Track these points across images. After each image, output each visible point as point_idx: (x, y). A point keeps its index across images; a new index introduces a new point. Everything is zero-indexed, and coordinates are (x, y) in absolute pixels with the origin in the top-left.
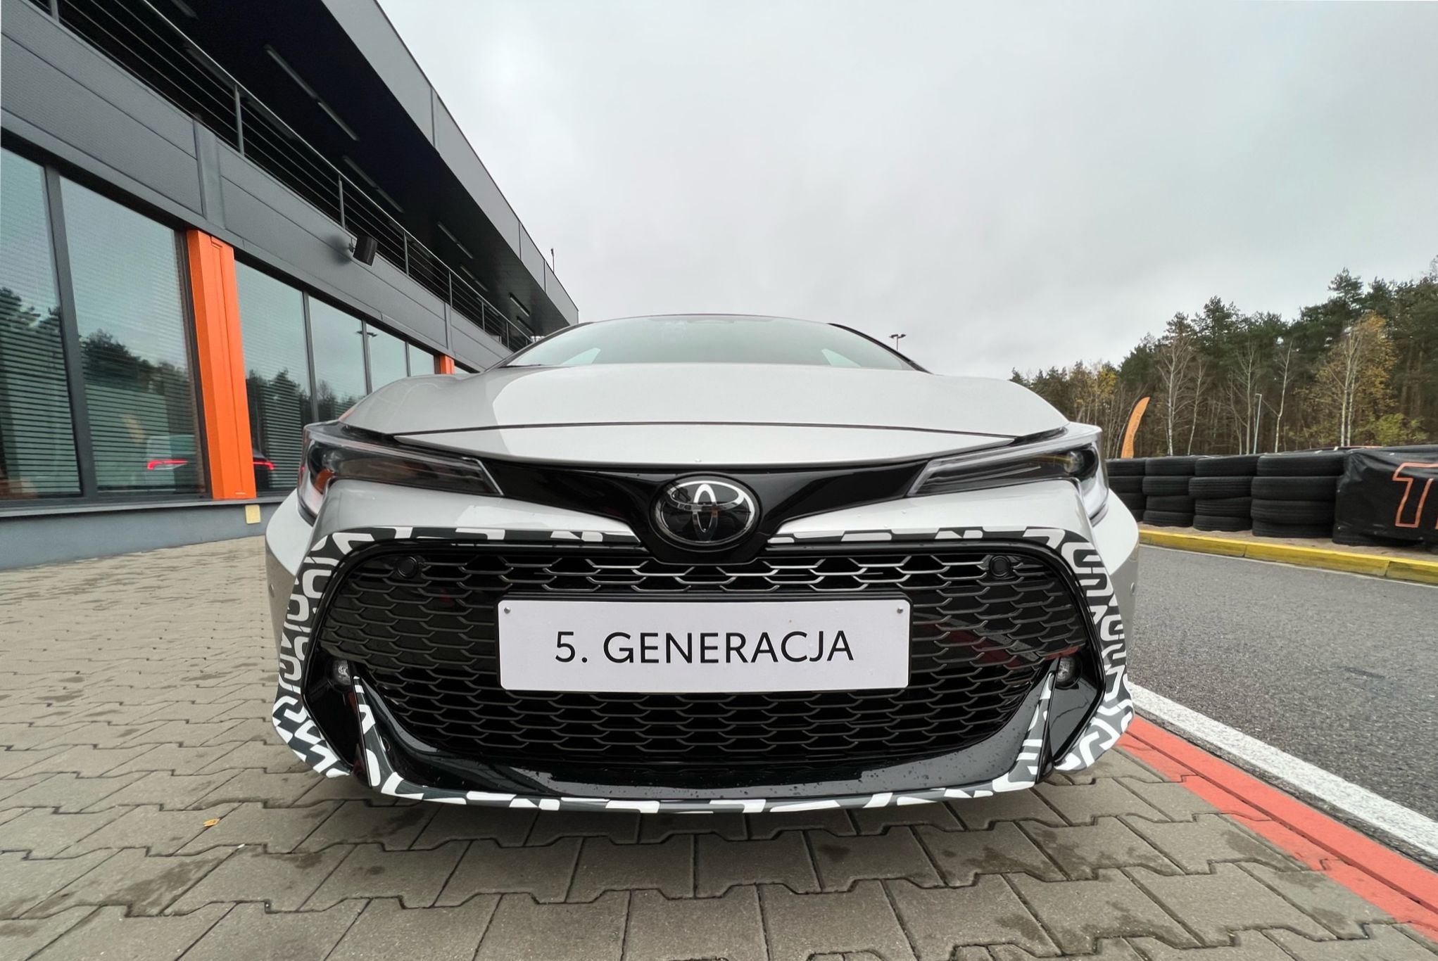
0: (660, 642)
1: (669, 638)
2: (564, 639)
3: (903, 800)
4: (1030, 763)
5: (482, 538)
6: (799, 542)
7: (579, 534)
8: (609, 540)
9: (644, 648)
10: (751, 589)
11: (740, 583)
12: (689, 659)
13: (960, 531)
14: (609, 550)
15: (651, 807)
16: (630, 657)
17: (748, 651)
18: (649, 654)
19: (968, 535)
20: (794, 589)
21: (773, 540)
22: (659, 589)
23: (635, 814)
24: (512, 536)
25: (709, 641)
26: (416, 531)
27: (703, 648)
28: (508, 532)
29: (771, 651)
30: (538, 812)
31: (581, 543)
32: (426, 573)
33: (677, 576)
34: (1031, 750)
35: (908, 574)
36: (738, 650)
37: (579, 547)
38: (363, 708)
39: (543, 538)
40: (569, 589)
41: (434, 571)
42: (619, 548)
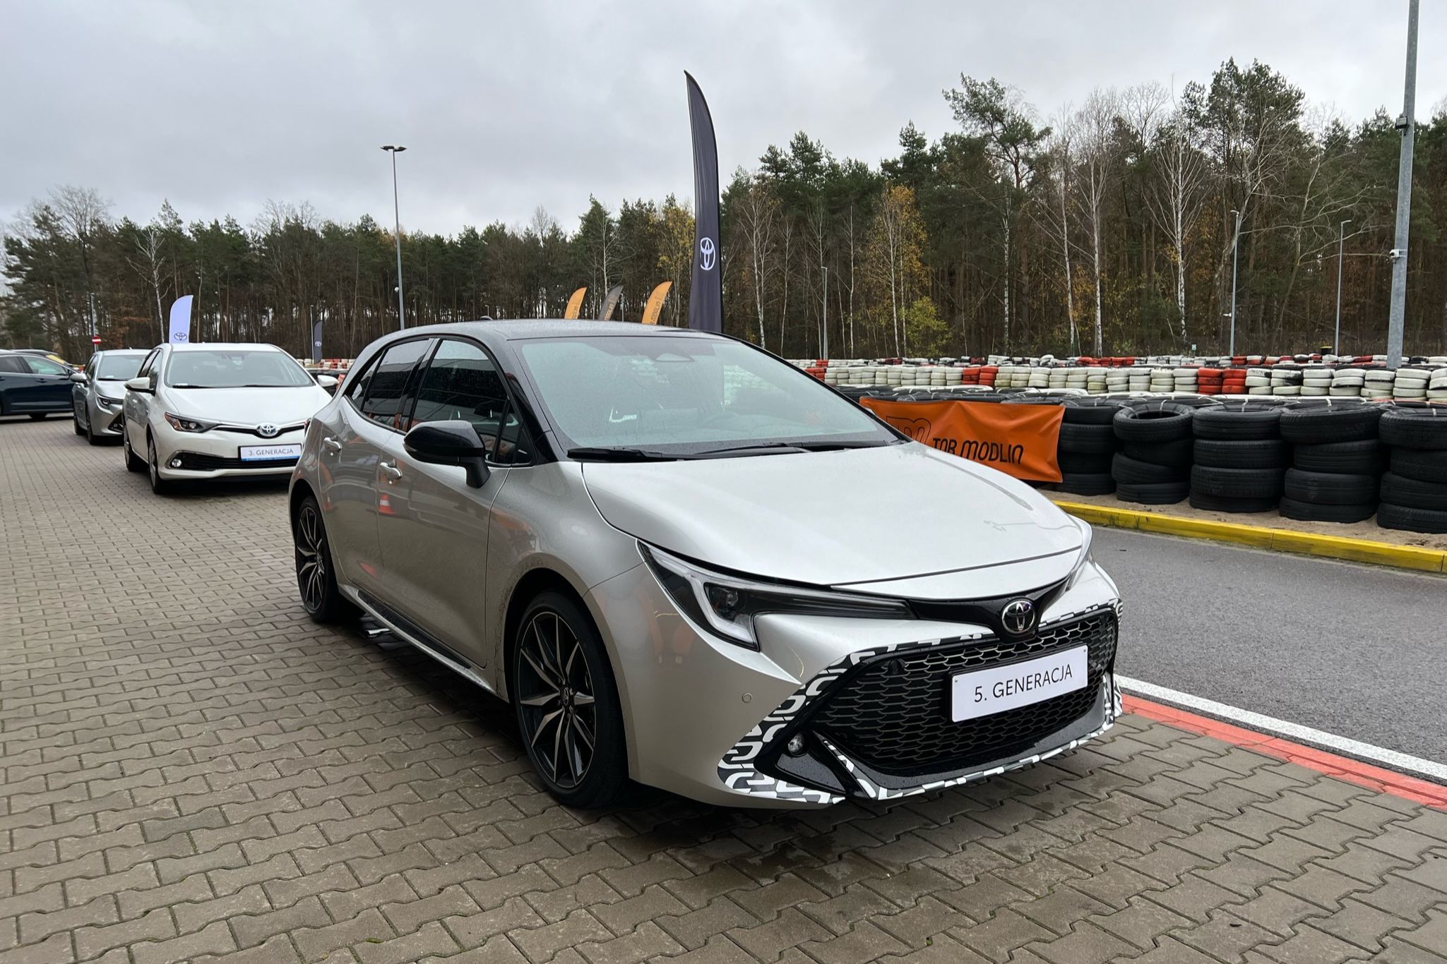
0: (1012, 684)
1: (1017, 681)
2: (979, 691)
4: (1109, 715)
5: (929, 645)
6: (1048, 624)
7: (972, 636)
8: (984, 637)
9: (1008, 688)
10: (1038, 652)
11: (1034, 649)
12: (1022, 690)
13: (1091, 607)
14: (984, 642)
15: (1000, 770)
16: (1003, 694)
17: (1041, 682)
18: (1010, 691)
19: (1094, 608)
20: (1051, 648)
21: (1040, 626)
22: (1007, 659)
23: (995, 775)
24: (944, 642)
25: (1030, 680)
26: (899, 646)
27: (1028, 683)
28: (942, 640)
29: (1049, 679)
30: (957, 786)
31: (972, 640)
32: (907, 668)
33: (1012, 650)
34: (1108, 709)
35: (1082, 631)
36: (1038, 681)
37: (972, 643)
38: (842, 758)
39: (957, 640)
40: (975, 665)
41: (911, 667)
42: (989, 640)
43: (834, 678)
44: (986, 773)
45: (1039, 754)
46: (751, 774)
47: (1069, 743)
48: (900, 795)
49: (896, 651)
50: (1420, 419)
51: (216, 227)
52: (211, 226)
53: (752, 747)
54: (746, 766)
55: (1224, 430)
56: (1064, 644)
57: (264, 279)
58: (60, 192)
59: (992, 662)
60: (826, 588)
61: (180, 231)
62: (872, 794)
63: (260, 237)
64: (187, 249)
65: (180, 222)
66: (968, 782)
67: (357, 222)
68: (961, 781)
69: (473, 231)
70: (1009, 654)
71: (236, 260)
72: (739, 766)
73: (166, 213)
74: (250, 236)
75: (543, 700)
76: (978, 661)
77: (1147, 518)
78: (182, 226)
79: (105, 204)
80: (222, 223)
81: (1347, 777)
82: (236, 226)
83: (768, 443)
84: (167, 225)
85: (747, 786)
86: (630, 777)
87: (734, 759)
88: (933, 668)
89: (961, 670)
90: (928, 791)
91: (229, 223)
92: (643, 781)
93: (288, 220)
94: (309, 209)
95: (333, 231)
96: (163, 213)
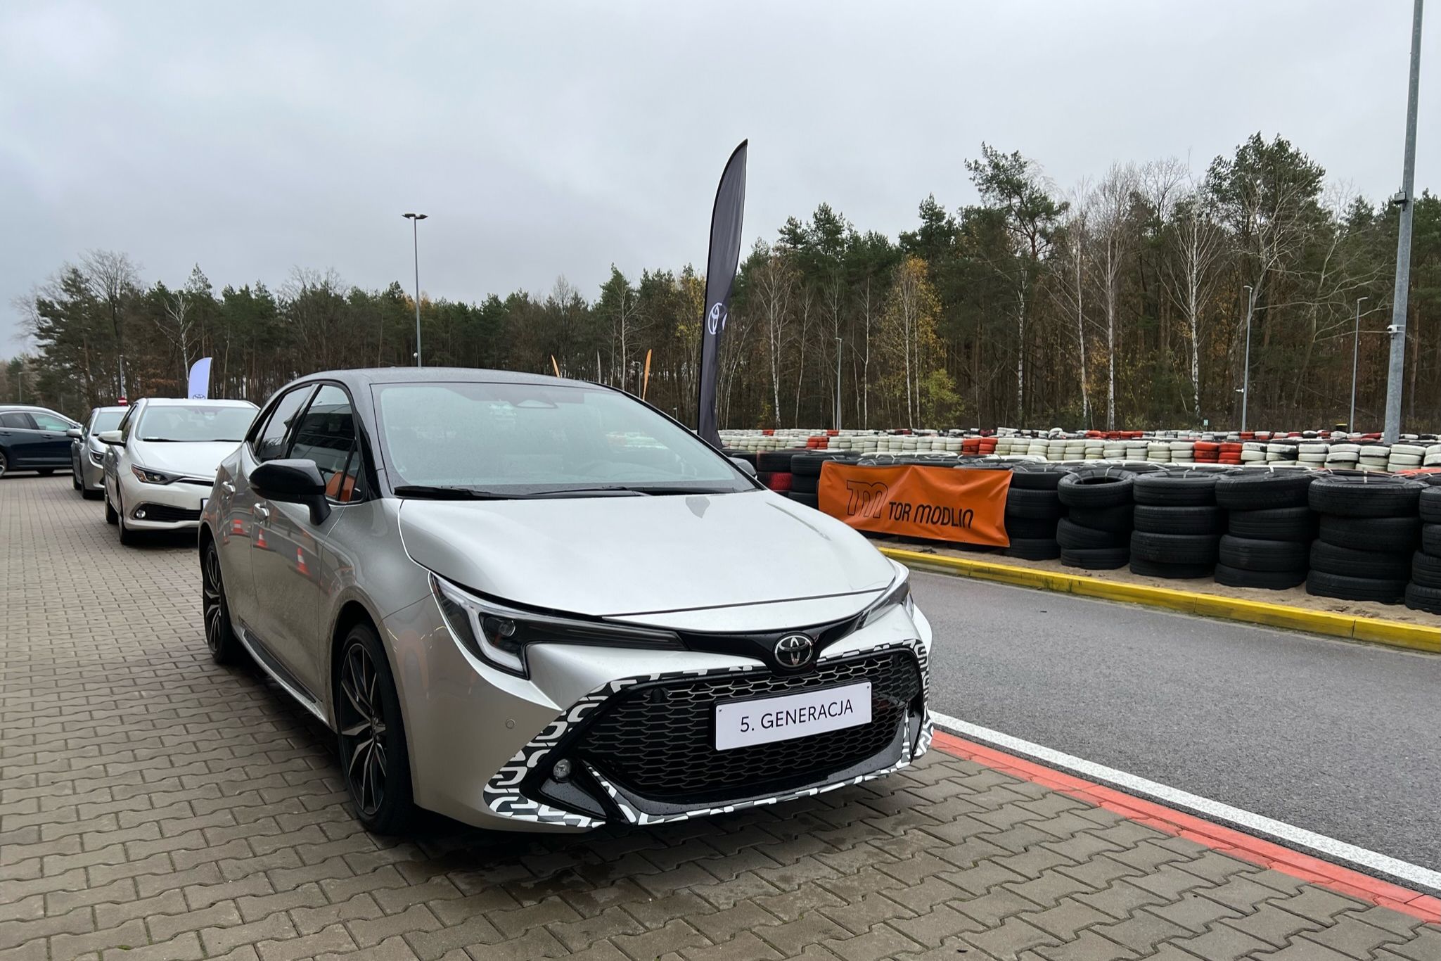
0: (784, 715)
1: (788, 713)
2: (745, 721)
3: (867, 778)
4: (906, 753)
5: (696, 675)
6: (828, 660)
7: (742, 668)
8: (755, 669)
9: (777, 719)
10: (814, 686)
11: (810, 683)
12: (795, 722)
13: (882, 646)
14: (755, 674)
15: (772, 801)
16: (772, 725)
17: (816, 715)
18: (779, 722)
19: (885, 647)
20: (830, 683)
21: (818, 661)
22: (779, 691)
23: (766, 806)
24: (710, 672)
25: (802, 712)
26: (662, 675)
27: (800, 715)
29: (825, 713)
30: (722, 815)
31: (742, 672)
32: (670, 697)
33: (785, 683)
34: (906, 747)
35: (867, 669)
36: (813, 714)
37: (742, 674)
38: (605, 784)
39: (726, 671)
40: (743, 696)
41: (674, 695)
42: (760, 672)
43: (596, 705)
44: (756, 803)
45: (818, 787)
46: (515, 799)
47: (854, 778)
48: (662, 821)
49: (660, 679)
50: (1350, 486)
51: (246, 293)
52: (241, 291)
53: (516, 772)
54: (511, 791)
55: (1162, 496)
56: (845, 680)
57: (289, 343)
58: (91, 256)
59: (761, 694)
60: (598, 619)
61: (209, 295)
62: (632, 819)
63: (286, 303)
64: (215, 314)
65: (210, 287)
66: (735, 811)
67: (384, 288)
68: (729, 809)
69: (495, 299)
70: (783, 687)
71: (263, 324)
72: (504, 791)
73: (196, 277)
74: (277, 301)
75: (356, 731)
76: (747, 692)
77: (1079, 582)
78: (211, 290)
79: (135, 267)
80: (253, 288)
81: (1151, 822)
82: (266, 291)
83: (608, 487)
84: (197, 290)
85: (510, 809)
86: (416, 801)
87: (499, 783)
88: (697, 697)
89: (726, 700)
90: (691, 818)
91: (259, 288)
92: (424, 807)
93: (314, 286)
94: (334, 275)
95: (358, 296)
96: (193, 278)
